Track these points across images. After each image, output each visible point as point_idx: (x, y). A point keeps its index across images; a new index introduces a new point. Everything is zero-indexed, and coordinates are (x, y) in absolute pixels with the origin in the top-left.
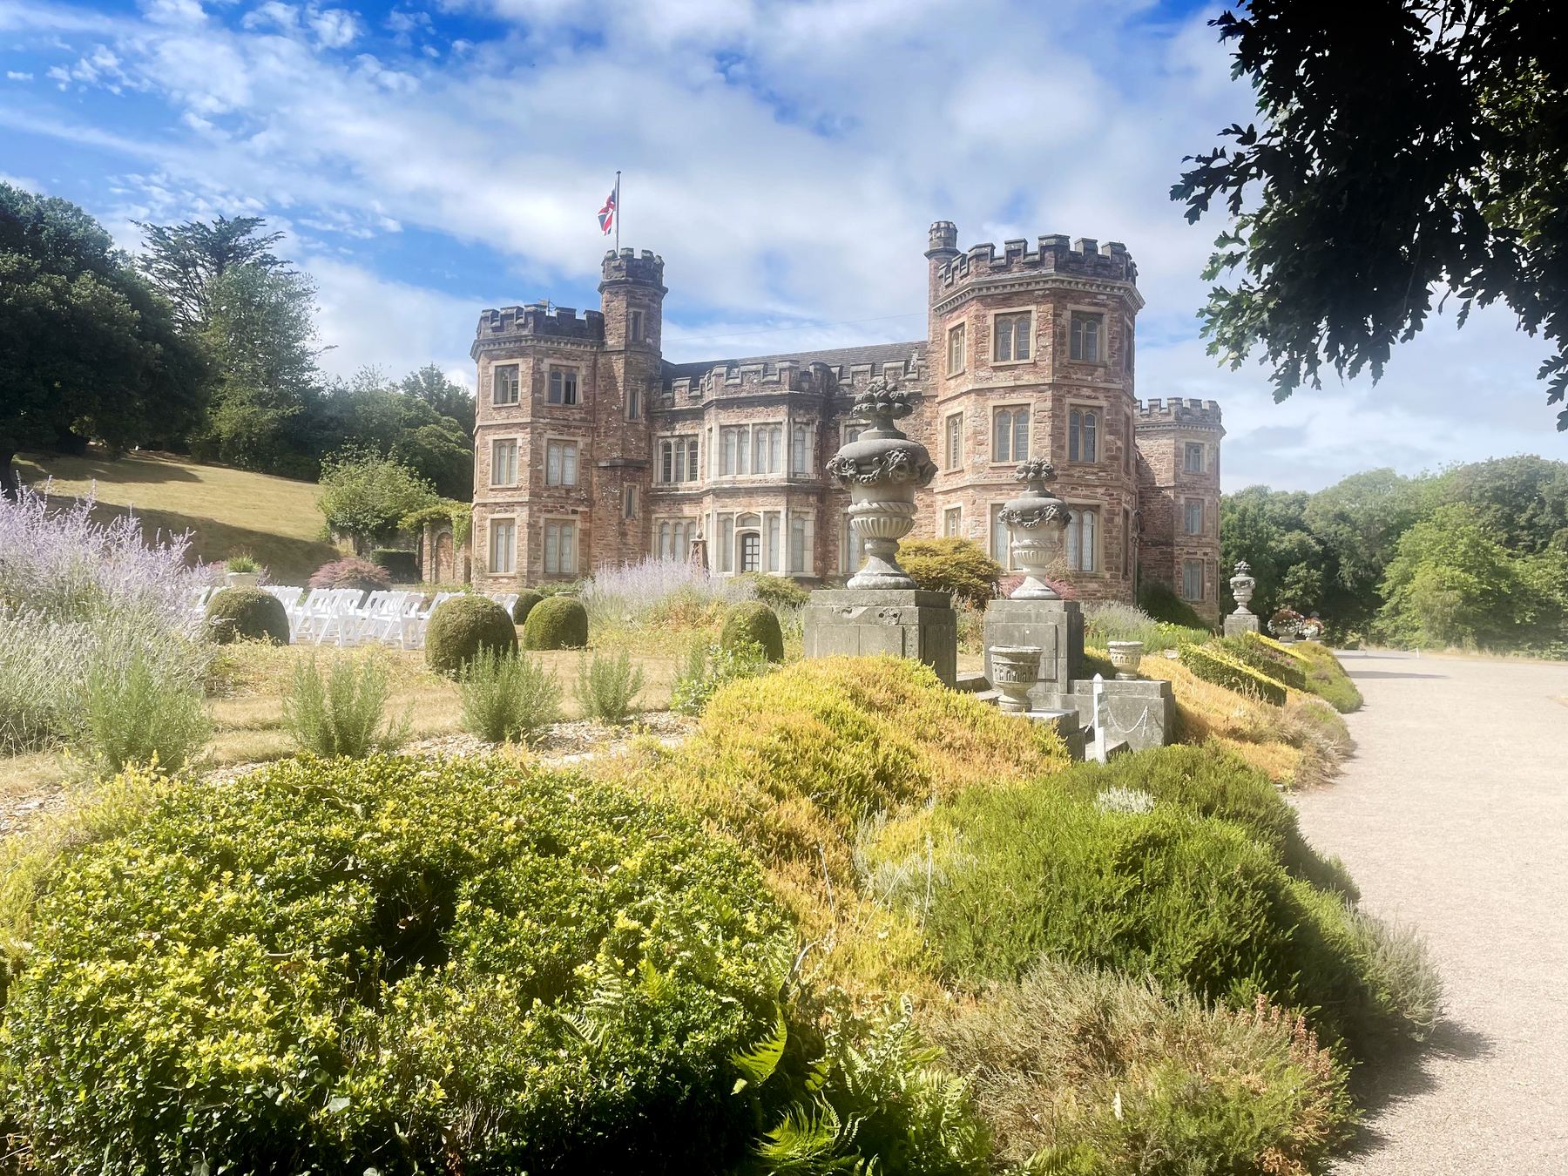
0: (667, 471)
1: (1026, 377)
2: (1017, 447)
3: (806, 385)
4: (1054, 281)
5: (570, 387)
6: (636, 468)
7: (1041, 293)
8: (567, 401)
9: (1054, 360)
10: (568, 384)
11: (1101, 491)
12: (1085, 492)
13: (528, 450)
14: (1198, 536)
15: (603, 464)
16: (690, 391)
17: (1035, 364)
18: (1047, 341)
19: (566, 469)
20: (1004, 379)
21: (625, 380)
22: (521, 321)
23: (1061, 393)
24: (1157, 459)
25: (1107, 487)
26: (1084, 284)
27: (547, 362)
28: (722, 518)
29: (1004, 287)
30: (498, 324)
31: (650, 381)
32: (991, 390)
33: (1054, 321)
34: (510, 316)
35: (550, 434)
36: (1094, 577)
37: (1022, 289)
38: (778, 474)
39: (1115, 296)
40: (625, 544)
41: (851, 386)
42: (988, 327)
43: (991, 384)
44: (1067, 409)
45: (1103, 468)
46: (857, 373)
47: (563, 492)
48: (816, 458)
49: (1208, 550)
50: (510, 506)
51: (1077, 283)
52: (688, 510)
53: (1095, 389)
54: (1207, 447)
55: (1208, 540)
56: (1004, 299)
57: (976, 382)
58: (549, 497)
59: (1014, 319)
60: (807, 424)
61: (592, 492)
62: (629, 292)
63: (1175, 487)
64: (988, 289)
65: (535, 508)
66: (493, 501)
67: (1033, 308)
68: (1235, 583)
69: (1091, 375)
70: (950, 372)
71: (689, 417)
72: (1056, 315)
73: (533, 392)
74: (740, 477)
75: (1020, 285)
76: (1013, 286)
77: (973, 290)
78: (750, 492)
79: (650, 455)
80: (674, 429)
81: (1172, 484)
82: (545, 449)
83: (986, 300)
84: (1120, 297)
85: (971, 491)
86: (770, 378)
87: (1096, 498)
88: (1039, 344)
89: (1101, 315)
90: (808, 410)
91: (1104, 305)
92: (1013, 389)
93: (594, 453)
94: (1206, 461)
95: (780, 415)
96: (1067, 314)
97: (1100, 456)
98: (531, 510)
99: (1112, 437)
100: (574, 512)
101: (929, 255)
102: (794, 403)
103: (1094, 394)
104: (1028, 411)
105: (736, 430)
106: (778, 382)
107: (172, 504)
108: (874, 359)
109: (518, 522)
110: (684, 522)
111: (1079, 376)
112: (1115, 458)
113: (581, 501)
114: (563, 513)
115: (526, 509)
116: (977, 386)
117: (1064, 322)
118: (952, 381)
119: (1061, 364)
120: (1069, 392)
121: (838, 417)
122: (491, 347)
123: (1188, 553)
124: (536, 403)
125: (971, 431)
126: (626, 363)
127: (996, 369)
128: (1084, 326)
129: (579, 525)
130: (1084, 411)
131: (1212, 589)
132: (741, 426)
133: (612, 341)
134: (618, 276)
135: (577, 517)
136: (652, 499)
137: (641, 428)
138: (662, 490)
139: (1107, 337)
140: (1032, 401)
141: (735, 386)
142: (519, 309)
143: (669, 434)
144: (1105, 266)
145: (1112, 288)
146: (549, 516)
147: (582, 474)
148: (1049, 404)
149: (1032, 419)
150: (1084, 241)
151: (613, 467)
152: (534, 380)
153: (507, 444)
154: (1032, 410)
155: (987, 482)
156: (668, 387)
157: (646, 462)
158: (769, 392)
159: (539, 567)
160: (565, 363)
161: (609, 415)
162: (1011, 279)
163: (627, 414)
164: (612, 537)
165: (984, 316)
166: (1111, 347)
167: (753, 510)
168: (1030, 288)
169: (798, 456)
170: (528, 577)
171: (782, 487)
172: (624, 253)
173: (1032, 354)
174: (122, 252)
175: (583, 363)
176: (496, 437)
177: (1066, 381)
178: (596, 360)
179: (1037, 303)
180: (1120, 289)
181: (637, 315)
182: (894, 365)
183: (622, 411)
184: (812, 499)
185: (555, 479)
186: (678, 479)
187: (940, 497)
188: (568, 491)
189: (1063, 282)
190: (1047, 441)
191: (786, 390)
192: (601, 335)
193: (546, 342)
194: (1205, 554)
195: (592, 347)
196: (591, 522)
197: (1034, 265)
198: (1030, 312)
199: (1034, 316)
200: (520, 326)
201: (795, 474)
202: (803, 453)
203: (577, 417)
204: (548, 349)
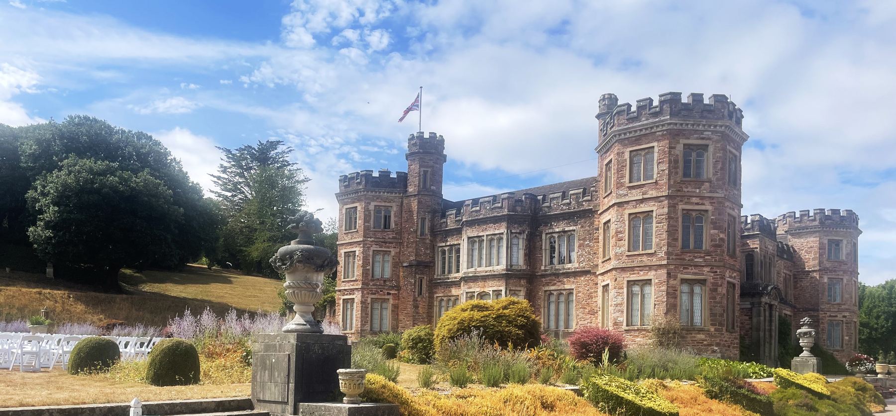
0: (444, 268)
1: (650, 192)
2: (644, 242)
3: (519, 208)
4: (669, 124)
5: (387, 218)
6: (424, 266)
7: (660, 133)
8: (385, 227)
9: (669, 179)
10: (385, 217)
11: (706, 269)
12: (694, 271)
13: (362, 257)
14: (838, 304)
15: (405, 265)
16: (456, 217)
17: (656, 182)
18: (665, 166)
19: (385, 269)
20: (636, 195)
21: (418, 212)
22: (359, 180)
23: (675, 201)
24: (806, 252)
25: (712, 267)
26: (693, 125)
27: (373, 204)
28: (469, 295)
29: (636, 131)
30: (347, 183)
31: (434, 212)
32: (627, 202)
33: (670, 152)
34: (352, 178)
35: (374, 248)
36: (700, 331)
37: (648, 132)
38: (501, 267)
39: (717, 132)
40: (417, 313)
41: (549, 207)
42: (626, 160)
43: (627, 199)
44: (680, 213)
45: (708, 253)
46: (553, 199)
47: (382, 282)
48: (525, 255)
49: (847, 314)
50: (352, 291)
51: (687, 125)
52: (454, 291)
53: (702, 198)
54: (845, 242)
55: (846, 307)
56: (636, 140)
57: (617, 198)
58: (373, 285)
59: (643, 153)
60: (520, 233)
61: (399, 282)
62: (421, 158)
63: (820, 270)
64: (625, 134)
65: (365, 292)
66: (343, 288)
67: (655, 144)
68: (800, 333)
69: (699, 188)
70: (606, 192)
71: (455, 233)
72: (670, 148)
73: (365, 222)
74: (479, 269)
75: (646, 129)
76: (641, 130)
77: (615, 136)
78: (485, 278)
79: (433, 258)
80: (447, 241)
81: (817, 268)
82: (371, 256)
83: (624, 142)
84: (722, 132)
85: (614, 272)
86: (496, 205)
87: (703, 274)
88: (659, 169)
89: (707, 146)
90: (520, 224)
91: (709, 139)
92: (642, 201)
93: (401, 258)
94: (844, 252)
95: (502, 229)
96: (680, 148)
97: (706, 245)
98: (363, 293)
99: (716, 231)
100: (389, 294)
101: (598, 117)
102: (511, 220)
103: (701, 202)
104: (652, 216)
105: (477, 240)
106: (501, 207)
107: (207, 296)
108: (564, 190)
109: (356, 300)
110: (452, 298)
111: (690, 189)
112: (720, 246)
113: (392, 288)
114: (381, 295)
115: (360, 292)
116: (618, 201)
117: (677, 152)
118: (606, 199)
119: (675, 182)
120: (681, 201)
121: (542, 228)
122: (344, 197)
123: (830, 316)
124: (366, 229)
125: (614, 231)
126: (419, 202)
127: (630, 188)
128: (694, 154)
129: (391, 301)
130: (694, 214)
131: (850, 341)
132: (480, 236)
133: (411, 189)
134: (415, 149)
135: (390, 297)
136: (434, 285)
137: (428, 241)
138: (440, 279)
139: (711, 161)
140: (654, 208)
141: (476, 211)
142: (358, 173)
143: (444, 244)
144: (710, 111)
145: (715, 126)
146: (373, 296)
147: (393, 271)
148: (666, 210)
149: (654, 221)
150: (693, 95)
151: (410, 266)
152: (365, 215)
153: (351, 254)
154: (654, 215)
155: (624, 265)
156: (444, 216)
157: (431, 262)
158: (495, 214)
159: (368, 327)
160: (383, 204)
161: (409, 234)
162: (640, 126)
163: (419, 233)
164: (410, 309)
165: (623, 153)
166: (715, 167)
167: (486, 290)
168: (653, 131)
169: (515, 254)
170: (361, 333)
171: (503, 274)
172: (418, 135)
173: (655, 176)
174: (175, 159)
175: (394, 204)
176: (346, 251)
177: (679, 194)
178: (402, 202)
179: (658, 141)
180: (721, 126)
181: (425, 172)
182: (576, 191)
183: (416, 232)
184: (523, 282)
185: (378, 273)
186: (450, 272)
187: (600, 277)
188: (385, 281)
189: (676, 124)
190: (665, 236)
191: (506, 212)
192: (406, 186)
193: (372, 192)
194: (844, 317)
195: (400, 193)
196: (399, 299)
197: (656, 115)
198: (653, 147)
199: (656, 149)
200: (359, 183)
201: (511, 266)
202: (518, 252)
203: (391, 236)
204: (373, 196)
